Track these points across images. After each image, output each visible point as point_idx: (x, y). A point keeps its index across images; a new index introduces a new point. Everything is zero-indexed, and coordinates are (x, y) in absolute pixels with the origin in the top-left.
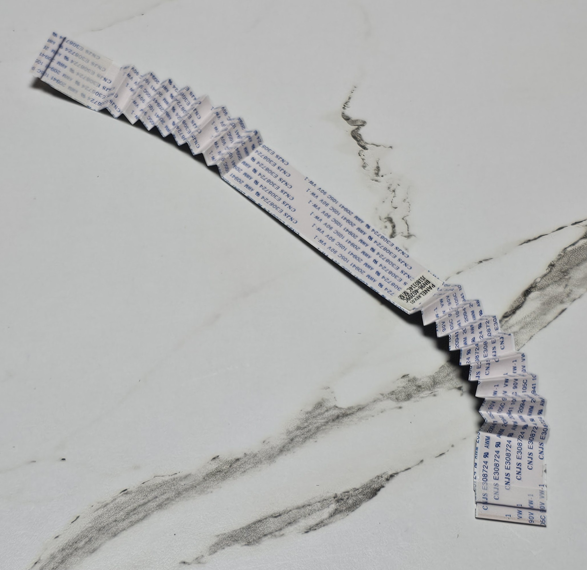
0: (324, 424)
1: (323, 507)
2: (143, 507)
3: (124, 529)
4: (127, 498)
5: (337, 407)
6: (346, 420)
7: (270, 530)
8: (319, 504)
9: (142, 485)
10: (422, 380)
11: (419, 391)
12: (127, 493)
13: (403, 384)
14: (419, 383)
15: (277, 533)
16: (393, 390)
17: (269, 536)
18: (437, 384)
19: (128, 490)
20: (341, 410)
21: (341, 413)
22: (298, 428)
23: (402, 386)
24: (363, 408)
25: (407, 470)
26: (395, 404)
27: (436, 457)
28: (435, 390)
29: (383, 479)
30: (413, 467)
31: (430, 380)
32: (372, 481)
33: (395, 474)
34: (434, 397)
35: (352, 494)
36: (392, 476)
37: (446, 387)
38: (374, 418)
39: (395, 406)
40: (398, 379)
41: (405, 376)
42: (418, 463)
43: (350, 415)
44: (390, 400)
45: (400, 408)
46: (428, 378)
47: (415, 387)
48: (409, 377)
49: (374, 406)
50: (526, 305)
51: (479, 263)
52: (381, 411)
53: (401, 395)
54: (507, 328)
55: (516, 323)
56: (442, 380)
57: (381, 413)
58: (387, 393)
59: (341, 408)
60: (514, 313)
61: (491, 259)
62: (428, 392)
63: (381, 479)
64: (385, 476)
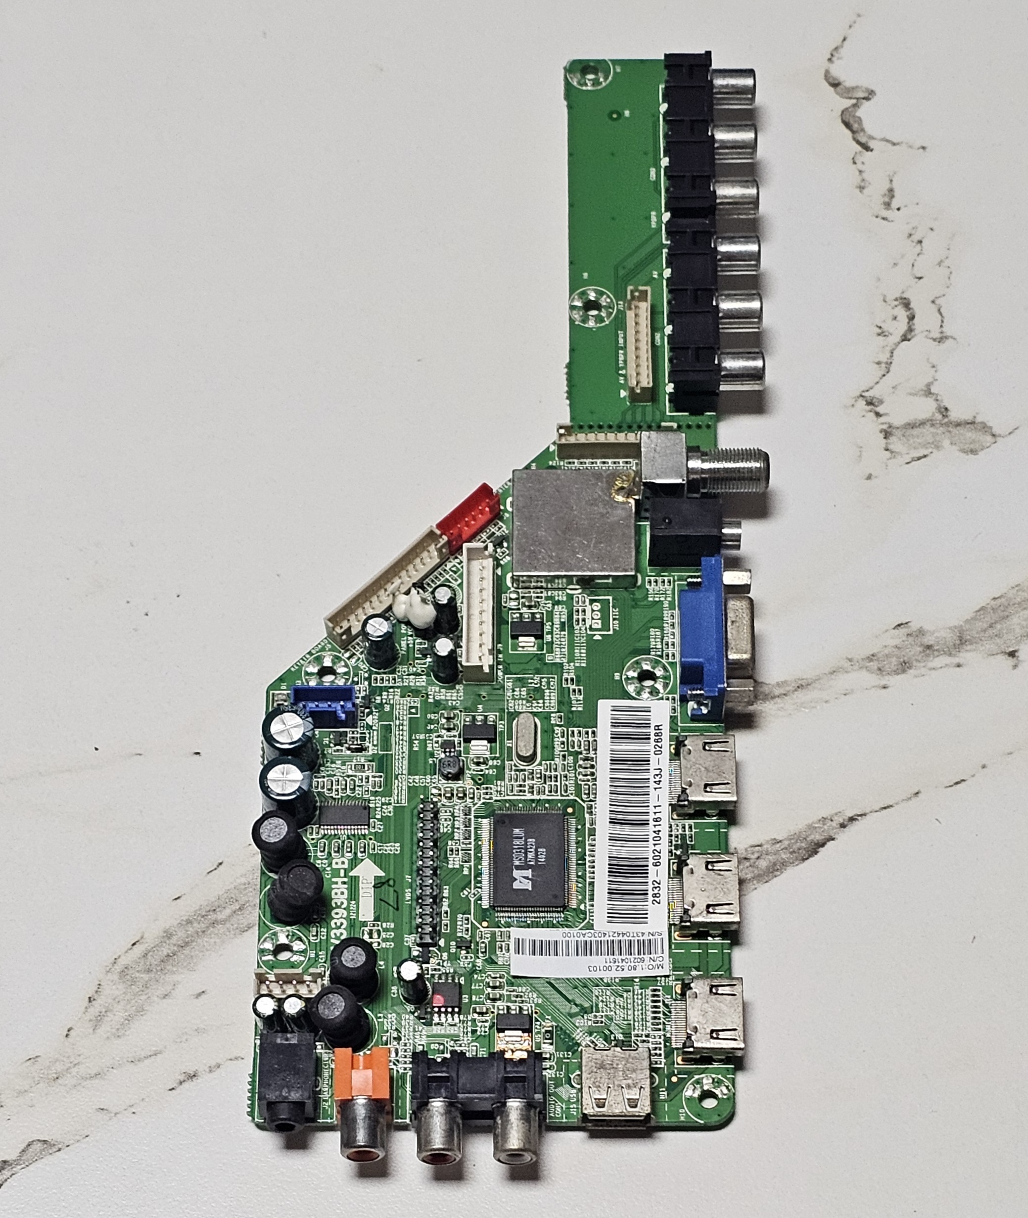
6: (771, 706)
10: (936, 634)
11: (928, 656)
13: (897, 642)
14: (929, 640)
16: (875, 651)
18: (967, 643)
20: (762, 687)
23: (894, 644)
24: (808, 685)
25: (885, 808)
26: (874, 679)
27: (947, 787)
28: (961, 654)
29: (834, 824)
30: (897, 804)
31: (952, 635)
32: (811, 827)
33: (861, 815)
34: (958, 669)
35: (767, 848)
36: (852, 819)
37: (983, 650)
38: (828, 705)
39: (876, 684)
40: (886, 631)
41: (902, 624)
42: (909, 796)
43: (778, 697)
44: (864, 670)
45: (884, 688)
46: (948, 630)
47: (920, 646)
48: (910, 627)
49: (830, 682)
52: (843, 692)
53: (890, 663)
56: (977, 635)
57: (842, 696)
58: (860, 657)
59: (762, 683)
62: (946, 657)
63: (828, 823)
64: (839, 819)
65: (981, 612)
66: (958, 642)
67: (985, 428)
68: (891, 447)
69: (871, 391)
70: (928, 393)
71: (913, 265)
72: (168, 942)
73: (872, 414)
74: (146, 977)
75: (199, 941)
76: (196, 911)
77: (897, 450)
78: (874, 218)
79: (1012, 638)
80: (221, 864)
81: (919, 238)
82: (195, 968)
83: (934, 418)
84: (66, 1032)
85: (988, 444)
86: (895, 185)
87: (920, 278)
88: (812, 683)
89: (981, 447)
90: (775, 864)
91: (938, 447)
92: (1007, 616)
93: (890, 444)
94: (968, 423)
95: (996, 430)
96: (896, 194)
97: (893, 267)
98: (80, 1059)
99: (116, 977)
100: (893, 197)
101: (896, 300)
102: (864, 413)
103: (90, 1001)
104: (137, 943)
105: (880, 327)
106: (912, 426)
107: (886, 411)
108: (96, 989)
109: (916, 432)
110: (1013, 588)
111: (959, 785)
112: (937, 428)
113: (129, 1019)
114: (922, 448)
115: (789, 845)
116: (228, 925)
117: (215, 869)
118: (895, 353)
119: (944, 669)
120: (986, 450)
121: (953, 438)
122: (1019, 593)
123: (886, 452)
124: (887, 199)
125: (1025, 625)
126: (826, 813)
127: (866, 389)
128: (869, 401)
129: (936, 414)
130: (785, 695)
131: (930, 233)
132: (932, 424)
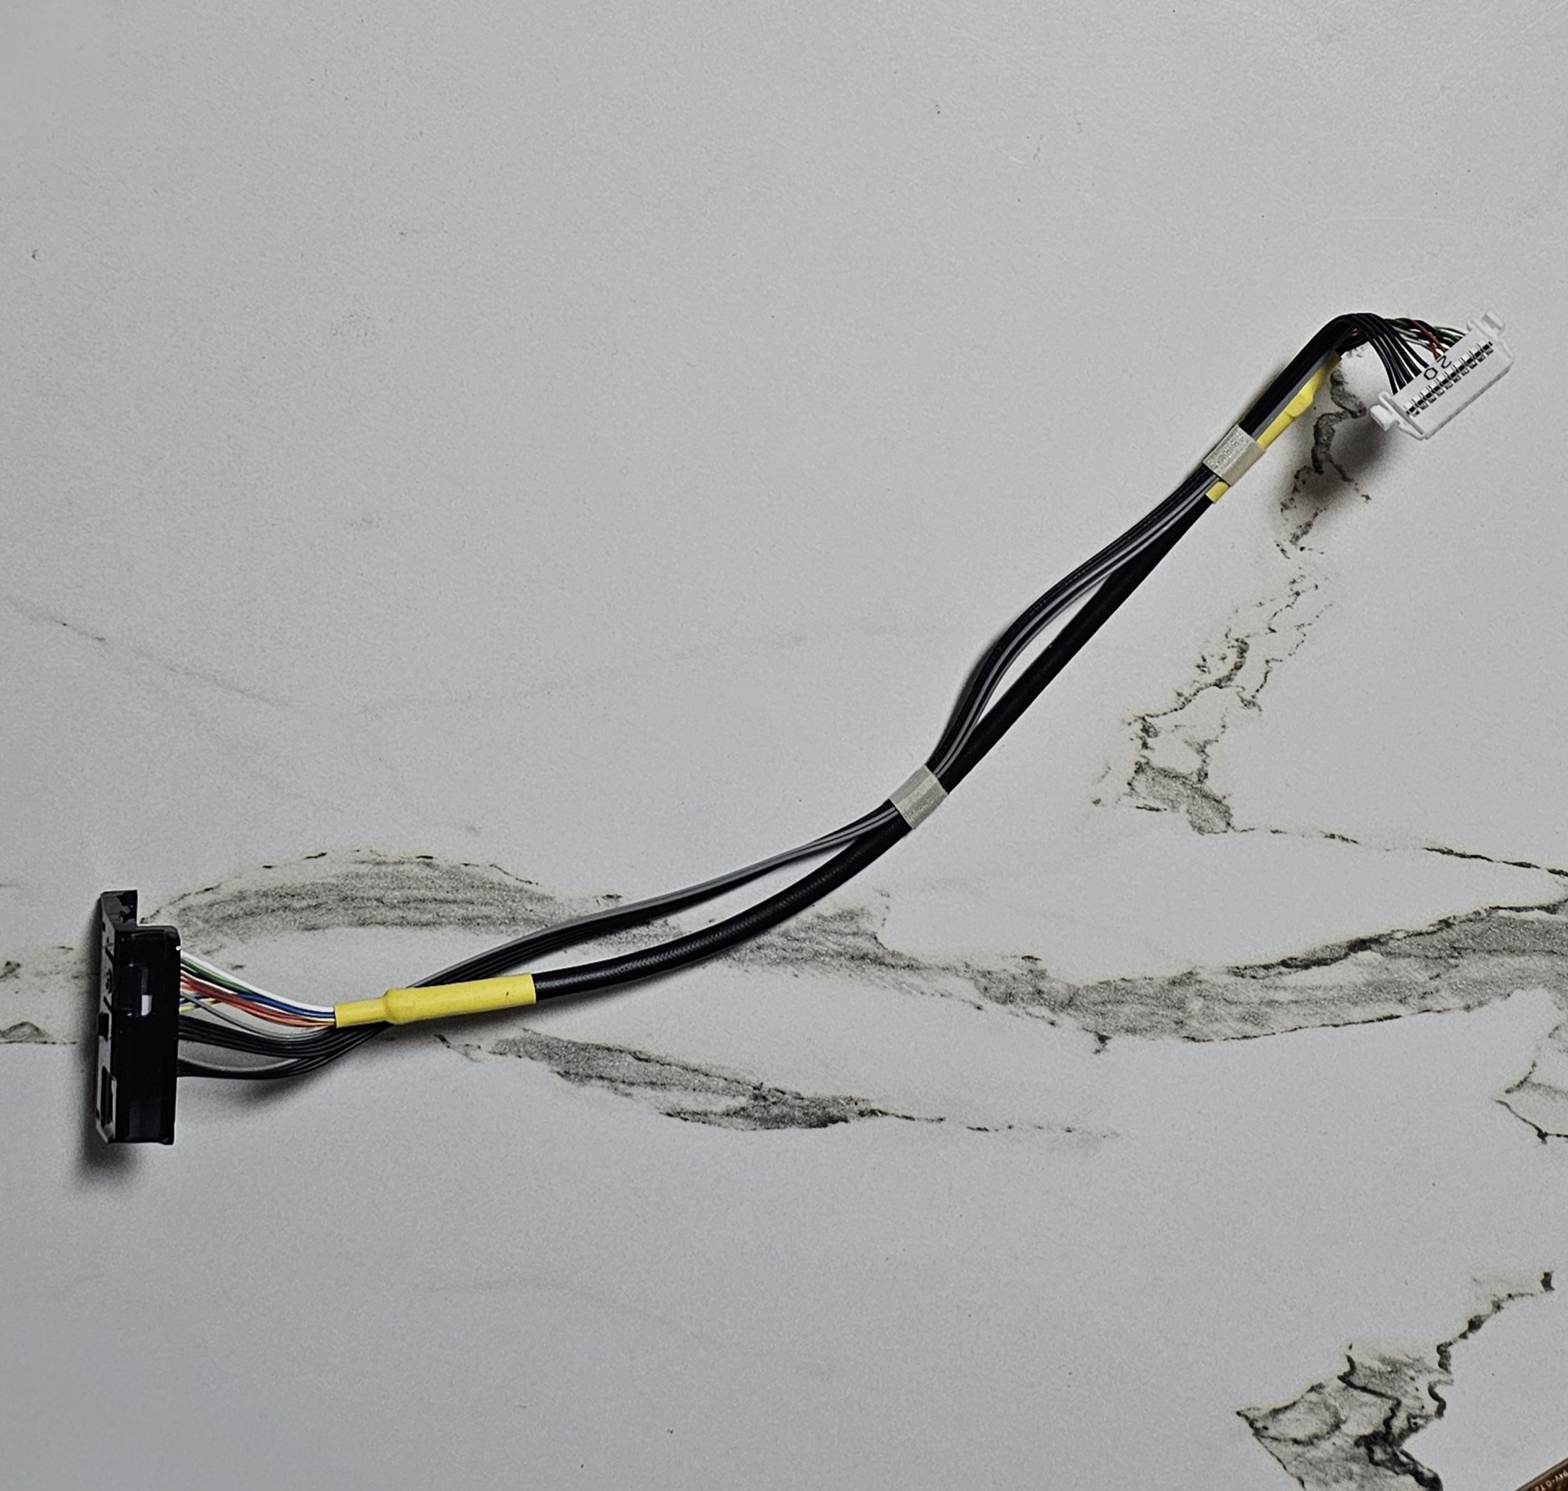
0: (832, 953)
1: (725, 1092)
2: (439, 905)
3: (383, 924)
4: (424, 874)
5: (876, 938)
6: (874, 971)
7: (614, 1074)
8: (722, 1083)
9: (462, 866)
10: (1054, 984)
11: (1034, 1000)
12: (428, 865)
13: (1017, 972)
14: (1044, 985)
15: (622, 1086)
16: (992, 969)
17: (606, 1083)
18: (1074, 1007)
19: (433, 861)
20: (878, 948)
21: (875, 953)
22: (785, 933)
23: (1013, 972)
24: (917, 968)
25: (907, 1118)
26: (974, 995)
27: (969, 1127)
28: (1061, 1015)
29: (856, 1109)
30: (919, 1119)
31: (1066, 992)
32: (835, 1100)
33: (880, 1112)
34: (1050, 1026)
35: (787, 1099)
36: (873, 1112)
37: (1082, 1021)
38: (922, 997)
39: (973, 1000)
40: (1015, 957)
41: (1032, 958)
42: (932, 1118)
43: (886, 965)
45: (978, 1008)
46: (1066, 987)
47: (1032, 987)
48: (1036, 964)
49: (938, 976)
50: (1339, 966)
51: (1326, 837)
52: (942, 992)
53: (998, 988)
54: (1271, 987)
55: (1294, 988)
56: (1086, 1005)
57: (939, 996)
58: (977, 968)
59: (881, 944)
60: (1307, 967)
61: (1355, 842)
62: (1048, 1011)
63: (852, 1105)
64: (862, 1106)
65: (1105, 986)
66: (1067, 1002)
67: (1226, 814)
68: (1134, 783)
69: (1155, 719)
70: (1202, 750)
71: (1275, 614)
72: (238, 903)
73: (1140, 742)
74: (201, 925)
75: (265, 917)
76: (276, 888)
77: (1138, 790)
78: (1275, 545)
79: (1114, 1024)
80: (323, 854)
81: (1299, 590)
82: (247, 940)
83: (1190, 778)
85: (1218, 831)
86: (1316, 521)
87: (1273, 631)
88: (922, 968)
89: (1210, 829)
90: (784, 1117)
91: (1174, 808)
92: (1123, 1002)
93: (1137, 780)
94: (1215, 800)
95: (1234, 821)
96: (1310, 530)
97: (1257, 606)
99: (176, 911)
100: (1305, 533)
101: (1236, 640)
102: (1133, 736)
104: (211, 891)
105: (1205, 660)
106: (1166, 773)
107: (1154, 747)
108: (152, 913)
109: (1165, 781)
110: (1146, 978)
111: (979, 1132)
112: (1185, 788)
114: (1161, 800)
115: (808, 1106)
116: (297, 916)
117: (316, 857)
118: (1201, 692)
119: (1038, 1020)
120: (1212, 835)
121: (1193, 807)
122: (1146, 987)
123: (1128, 787)
124: (1299, 533)
125: (1131, 1019)
126: (856, 1094)
127: (1153, 714)
128: (1147, 727)
129: (1194, 775)
130: (893, 967)
131: (1313, 590)
132: (1184, 783)
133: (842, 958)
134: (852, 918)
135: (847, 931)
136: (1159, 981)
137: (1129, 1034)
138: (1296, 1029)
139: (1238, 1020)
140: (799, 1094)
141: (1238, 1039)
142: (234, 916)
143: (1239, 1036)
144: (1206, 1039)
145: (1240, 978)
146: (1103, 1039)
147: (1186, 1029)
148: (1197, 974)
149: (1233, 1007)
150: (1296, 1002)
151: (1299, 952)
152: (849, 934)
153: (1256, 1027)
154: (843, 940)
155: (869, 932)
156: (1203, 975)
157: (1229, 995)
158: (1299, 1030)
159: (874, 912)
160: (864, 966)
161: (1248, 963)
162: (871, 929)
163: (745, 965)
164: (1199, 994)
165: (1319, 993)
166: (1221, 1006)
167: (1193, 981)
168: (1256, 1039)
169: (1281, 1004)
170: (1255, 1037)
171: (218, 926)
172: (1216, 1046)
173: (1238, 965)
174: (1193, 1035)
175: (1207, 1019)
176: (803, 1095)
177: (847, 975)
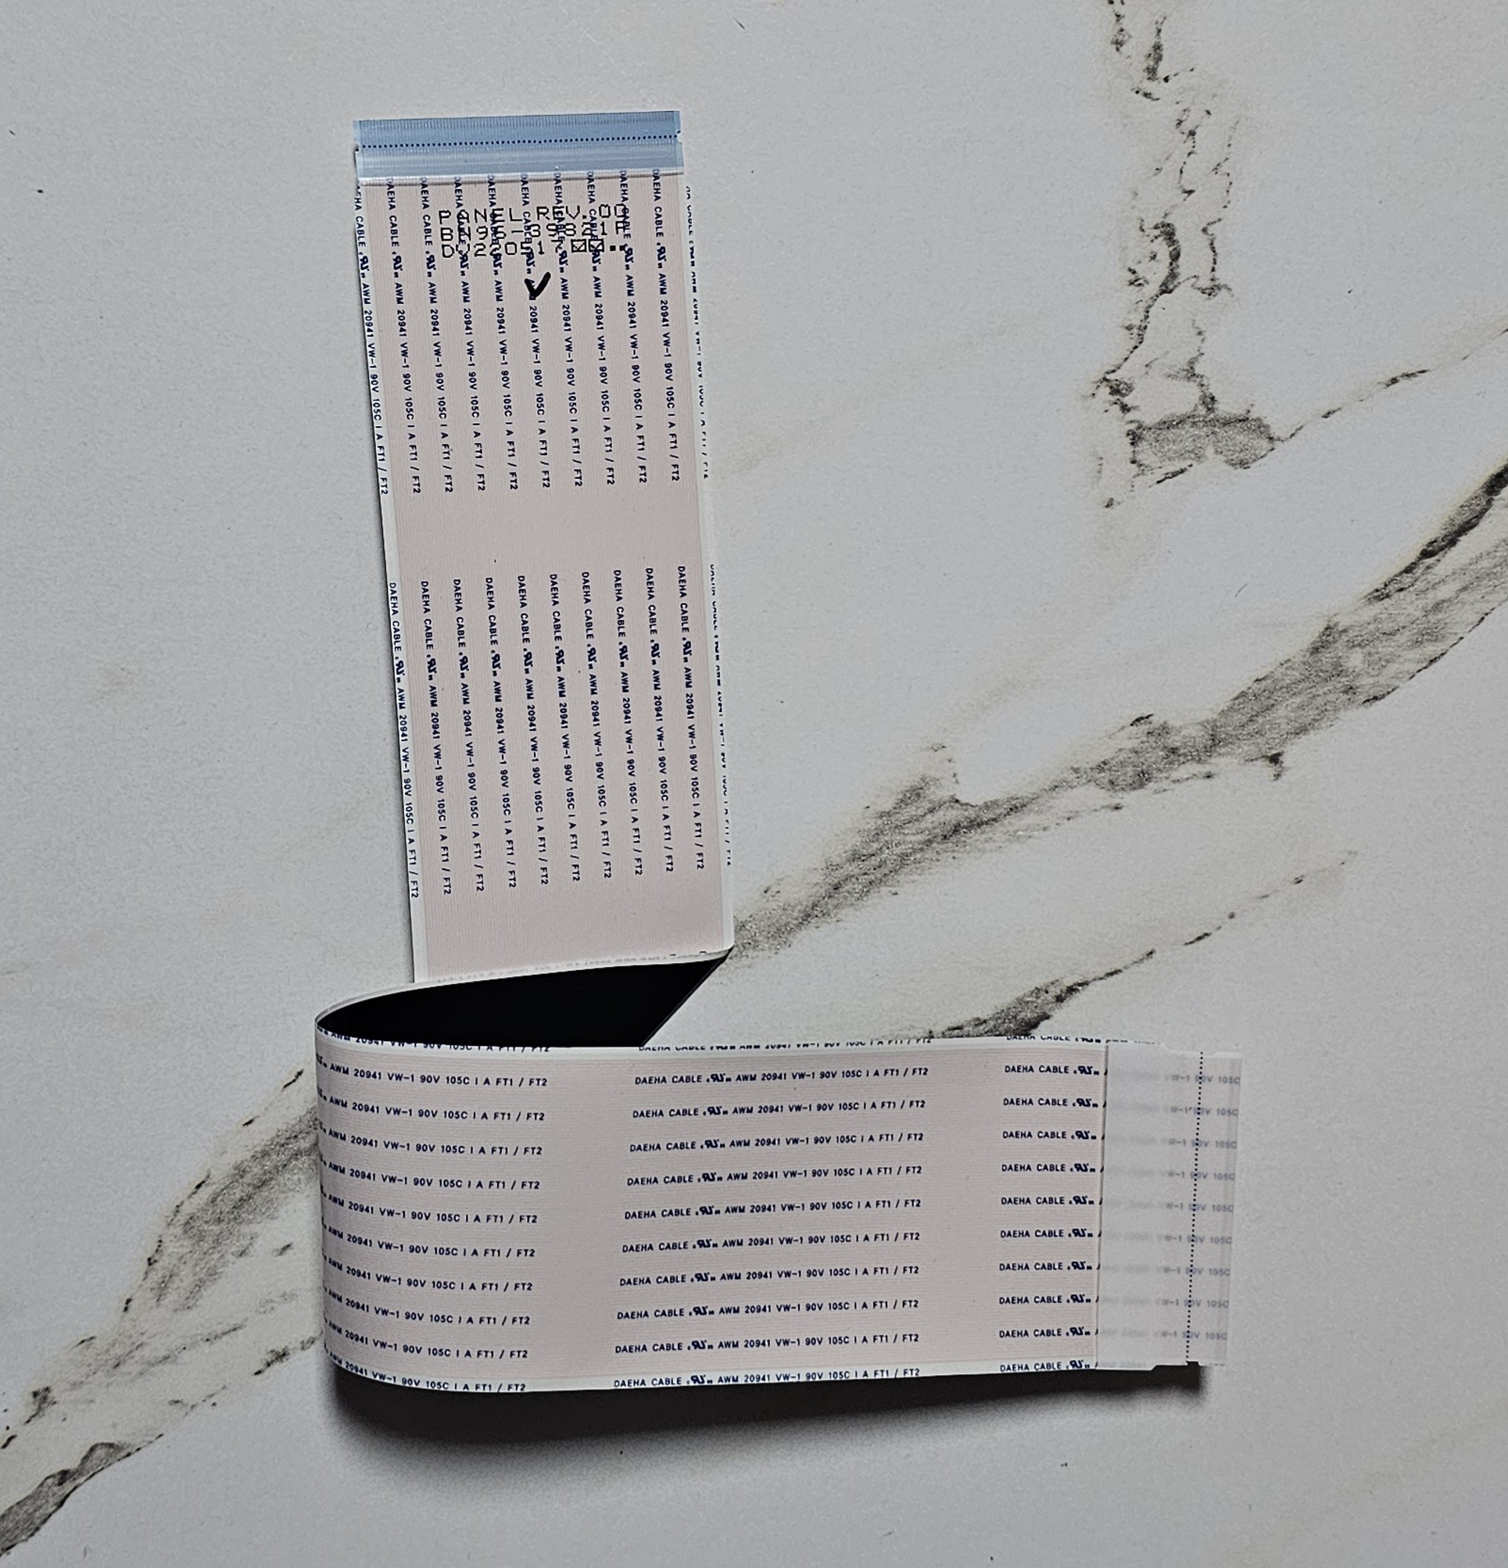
0: (920, 846)
5: (957, 801)
6: (977, 837)
10: (1184, 732)
11: (1173, 763)
13: (1134, 743)
14: (1174, 741)
16: (1107, 757)
18: (1222, 744)
20: (966, 810)
21: (966, 817)
22: (856, 857)
23: (1131, 746)
24: (1023, 806)
25: (1111, 974)
26: (1102, 797)
27: (1187, 944)
28: (1213, 760)
29: (1050, 997)
30: (1126, 967)
31: (1203, 733)
32: (1021, 1002)
33: (1080, 985)
34: (1208, 780)
35: (968, 1034)
36: (1071, 990)
37: (1240, 754)
38: (1047, 833)
39: (1106, 803)
40: (1123, 728)
41: (1142, 718)
42: (1141, 957)
43: (987, 823)
44: (1093, 783)
45: (1117, 808)
46: (1199, 727)
47: (1162, 751)
48: (1152, 722)
49: (1051, 801)
50: (1488, 520)
51: (1388, 385)
52: (1067, 815)
53: (1125, 774)
54: (1428, 589)
55: (1454, 573)
56: (1234, 733)
57: (1066, 821)
58: (1088, 766)
59: (967, 804)
60: (1453, 542)
61: (1423, 372)
62: (1195, 764)
63: (1044, 996)
64: (1055, 991)
65: (1241, 700)
66: (1210, 743)
67: (1260, 428)
68: (1139, 457)
69: (1118, 371)
70: (1191, 374)
71: (1181, 172)
72: (240, 1180)
73: (1117, 407)
74: (216, 1228)
75: (280, 1178)
76: (272, 1139)
77: (1146, 463)
78: (1134, 93)
79: (1277, 735)
80: (300, 1073)
81: (1191, 128)
82: (276, 1215)
83: (1197, 413)
84: (123, 1305)
85: (1263, 453)
86: (1164, 39)
87: (1190, 192)
88: (1028, 803)
89: (1254, 457)
91: (1198, 457)
92: (1273, 705)
93: (1139, 453)
95: (1275, 431)
96: (1165, 53)
97: (1155, 175)
98: (144, 1339)
99: (179, 1231)
100: (1159, 59)
101: (1156, 227)
102: (1107, 406)
103: (150, 1264)
104: (203, 1185)
105: (1134, 272)
106: (1167, 425)
107: (1136, 403)
108: (156, 1247)
109: (1170, 434)
110: (1282, 664)
111: (1200, 943)
112: (1198, 428)
113: (200, 1285)
114: (1179, 458)
115: (995, 1026)
117: (294, 1081)
118: (1151, 310)
119: (1190, 782)
120: (1260, 462)
121: (1220, 445)
122: (1289, 672)
123: (1134, 466)
124: (1152, 63)
125: (1293, 718)
126: (1039, 982)
127: (1113, 368)
128: (1115, 387)
129: (1200, 407)
130: (995, 820)
131: (1207, 120)
132: (1194, 423)
133: (934, 845)
134: (918, 795)
135: (920, 812)
136: (1299, 659)
137: (1301, 735)
138: (1483, 619)
139: (1411, 647)
140: (978, 1019)
141: (1426, 668)
142: (245, 1198)
143: (1424, 665)
144: (1390, 690)
145: (1386, 600)
146: (1275, 759)
147: (1361, 693)
148: (1336, 624)
149: (1397, 637)
150: (1465, 589)
151: (1434, 531)
152: (926, 814)
153: (1437, 644)
154: (923, 825)
155: (946, 799)
156: (1344, 622)
157: (1387, 626)
158: (1486, 618)
159: (937, 775)
160: (963, 839)
161: (1385, 579)
162: (944, 794)
163: (832, 915)
164: (1352, 645)
165: (1485, 563)
166: (1384, 643)
167: (1337, 636)
168: (1445, 656)
169: (1449, 600)
170: (1443, 654)
171: (235, 1219)
172: (1406, 689)
173: (1376, 587)
174: (1372, 693)
175: (1377, 667)
176: (983, 1017)
177: (951, 860)
